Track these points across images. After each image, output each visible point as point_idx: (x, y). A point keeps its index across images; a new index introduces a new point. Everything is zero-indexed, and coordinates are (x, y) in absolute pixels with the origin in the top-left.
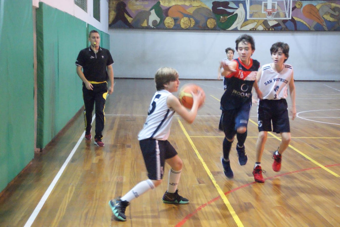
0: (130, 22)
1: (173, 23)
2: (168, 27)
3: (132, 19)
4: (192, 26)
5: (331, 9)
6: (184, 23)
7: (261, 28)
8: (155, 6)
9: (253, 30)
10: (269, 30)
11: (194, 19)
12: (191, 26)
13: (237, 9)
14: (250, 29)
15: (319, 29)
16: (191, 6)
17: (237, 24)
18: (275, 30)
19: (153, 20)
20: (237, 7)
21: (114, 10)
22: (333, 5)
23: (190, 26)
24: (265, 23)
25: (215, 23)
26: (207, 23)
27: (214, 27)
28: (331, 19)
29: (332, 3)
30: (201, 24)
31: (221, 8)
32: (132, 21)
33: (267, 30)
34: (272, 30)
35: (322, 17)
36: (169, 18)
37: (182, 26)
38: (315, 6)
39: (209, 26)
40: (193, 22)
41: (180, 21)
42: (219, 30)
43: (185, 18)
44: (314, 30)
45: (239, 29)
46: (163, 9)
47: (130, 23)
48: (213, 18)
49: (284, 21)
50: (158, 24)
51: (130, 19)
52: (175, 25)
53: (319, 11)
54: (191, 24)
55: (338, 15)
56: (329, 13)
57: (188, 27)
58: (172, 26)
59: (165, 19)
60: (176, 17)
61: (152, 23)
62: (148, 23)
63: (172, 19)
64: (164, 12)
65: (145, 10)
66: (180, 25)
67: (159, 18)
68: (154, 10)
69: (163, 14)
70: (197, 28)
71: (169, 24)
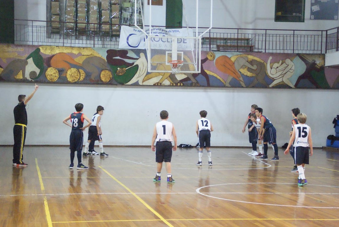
1: (57, 75)
2: (51, 81)
3: (2, 69)
4: (82, 79)
5: (247, 61)
6: (71, 75)
7: (167, 82)
8: (33, 53)
9: (158, 85)
10: (176, 85)
11: (83, 70)
12: (81, 80)
13: (137, 59)
14: (154, 83)
15: (235, 85)
16: (80, 54)
17: (138, 78)
18: (184, 85)
19: (31, 71)
20: (138, 57)
22: (251, 57)
23: (79, 79)
24: (172, 77)
25: (111, 76)
26: (101, 76)
27: (110, 81)
28: (249, 74)
29: (248, 54)
30: (93, 77)
31: (118, 58)
32: (2, 72)
33: (174, 85)
34: (180, 86)
35: (239, 70)
36: (52, 69)
37: (68, 79)
38: (230, 58)
39: (103, 79)
40: (83, 74)
41: (67, 73)
42: (116, 85)
43: (72, 69)
44: (229, 86)
45: (141, 83)
46: (44, 57)
48: (108, 70)
49: (195, 75)
50: (37, 76)
52: (59, 78)
53: (234, 64)
54: (80, 77)
55: (256, 69)
56: (246, 66)
57: (76, 81)
58: (56, 79)
59: (47, 70)
60: (60, 67)
61: (30, 75)
62: (24, 74)
63: (55, 71)
64: (45, 61)
65: (20, 58)
66: (66, 77)
67: (39, 69)
68: (31, 59)
69: (44, 63)
70: (88, 82)
71: (51, 76)
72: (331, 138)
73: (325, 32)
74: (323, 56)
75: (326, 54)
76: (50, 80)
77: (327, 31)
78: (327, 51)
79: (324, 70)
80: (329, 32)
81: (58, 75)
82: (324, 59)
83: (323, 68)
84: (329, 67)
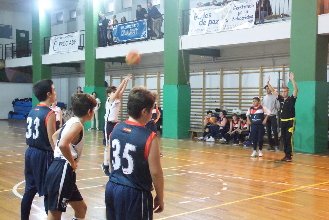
72: (11, 113)
73: (5, 46)
74: (4, 61)
75: (6, 60)
77: (5, 45)
78: (6, 58)
79: (5, 70)
80: (7, 46)
82: (4, 63)
83: (4, 69)
84: (8, 68)
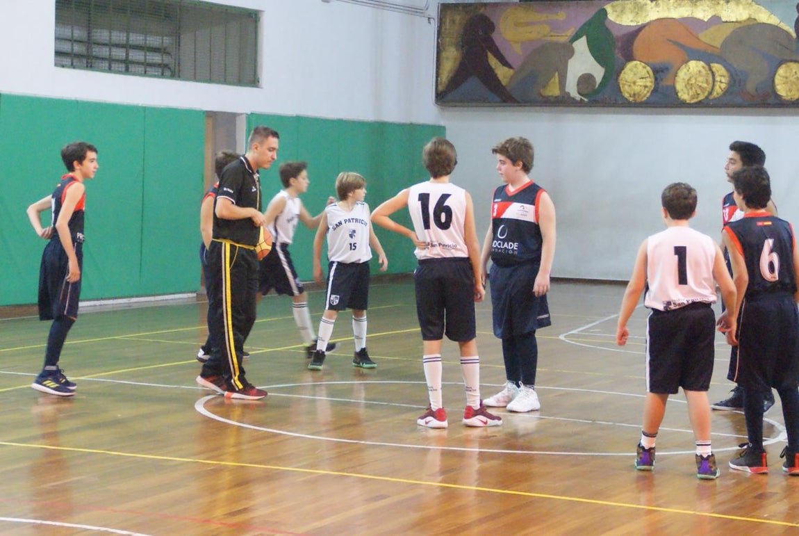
0: (504, 82)
1: (649, 82)
2: (631, 99)
3: (511, 71)
4: (718, 90)
6: (688, 84)
8: (589, 23)
11: (725, 67)
12: (715, 94)
16: (716, 20)
19: (580, 74)
21: (456, 45)
23: (710, 93)
26: (778, 80)
30: (750, 87)
32: (512, 78)
36: (636, 66)
37: (679, 95)
39: (782, 90)
40: (724, 76)
41: (676, 75)
43: (692, 64)
46: (616, 33)
47: (504, 87)
50: (597, 86)
51: (503, 73)
52: (655, 91)
54: (714, 85)
57: (701, 97)
58: (646, 94)
59: (623, 69)
60: (659, 60)
61: (578, 85)
62: (562, 83)
63: (645, 71)
64: (620, 44)
65: (554, 39)
66: (674, 88)
67: (602, 66)
68: (583, 40)
69: (617, 51)
70: (738, 100)
71: (633, 87)
76: (630, 96)
81: (651, 82)
